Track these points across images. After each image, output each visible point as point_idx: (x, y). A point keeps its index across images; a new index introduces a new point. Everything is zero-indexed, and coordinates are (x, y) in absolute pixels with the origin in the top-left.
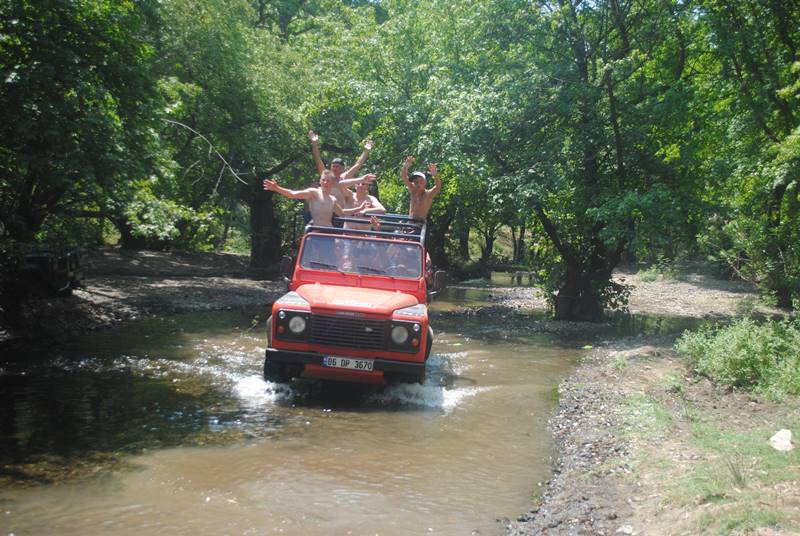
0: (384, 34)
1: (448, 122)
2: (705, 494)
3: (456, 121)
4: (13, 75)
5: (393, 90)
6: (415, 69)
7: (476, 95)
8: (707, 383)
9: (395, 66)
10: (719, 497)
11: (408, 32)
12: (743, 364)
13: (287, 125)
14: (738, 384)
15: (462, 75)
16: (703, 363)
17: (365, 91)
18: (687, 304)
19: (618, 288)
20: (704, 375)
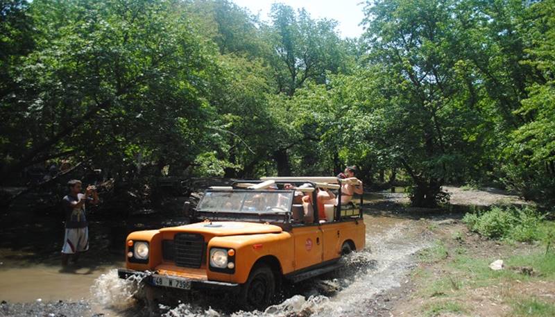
0: (329, 95)
1: (356, 128)
2: (434, 292)
3: (359, 127)
4: (140, 115)
5: (332, 116)
6: (343, 108)
7: (371, 117)
8: (477, 236)
9: (334, 107)
10: (441, 294)
11: (340, 93)
12: (494, 228)
13: (287, 130)
14: (492, 237)
15: (366, 109)
16: (476, 227)
17: (318, 116)
18: (482, 200)
19: (445, 194)
20: (476, 232)
